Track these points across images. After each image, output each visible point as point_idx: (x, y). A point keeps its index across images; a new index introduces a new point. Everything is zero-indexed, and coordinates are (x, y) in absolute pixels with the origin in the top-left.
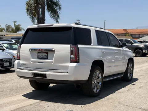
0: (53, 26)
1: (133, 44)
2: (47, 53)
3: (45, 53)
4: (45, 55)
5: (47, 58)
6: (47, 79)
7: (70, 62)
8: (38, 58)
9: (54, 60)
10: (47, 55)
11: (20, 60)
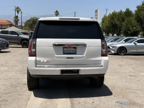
0: (80, 20)
1: (19, 36)
2: (75, 48)
3: (73, 47)
4: (72, 50)
5: (75, 54)
6: (80, 75)
7: (102, 56)
8: (64, 54)
9: (86, 55)
10: (75, 49)
11: (36, 56)
